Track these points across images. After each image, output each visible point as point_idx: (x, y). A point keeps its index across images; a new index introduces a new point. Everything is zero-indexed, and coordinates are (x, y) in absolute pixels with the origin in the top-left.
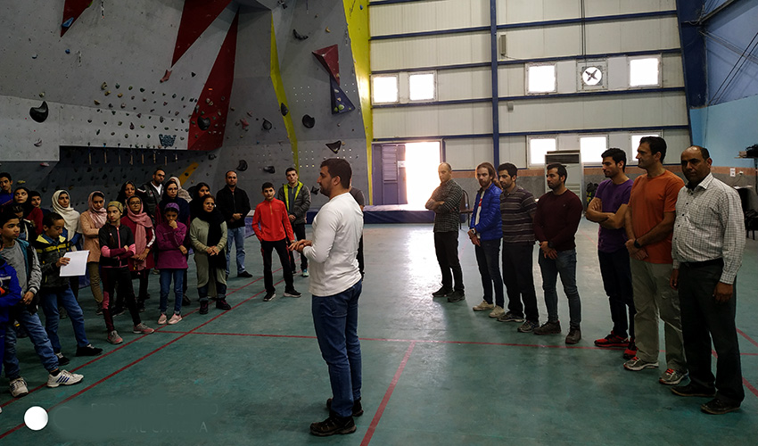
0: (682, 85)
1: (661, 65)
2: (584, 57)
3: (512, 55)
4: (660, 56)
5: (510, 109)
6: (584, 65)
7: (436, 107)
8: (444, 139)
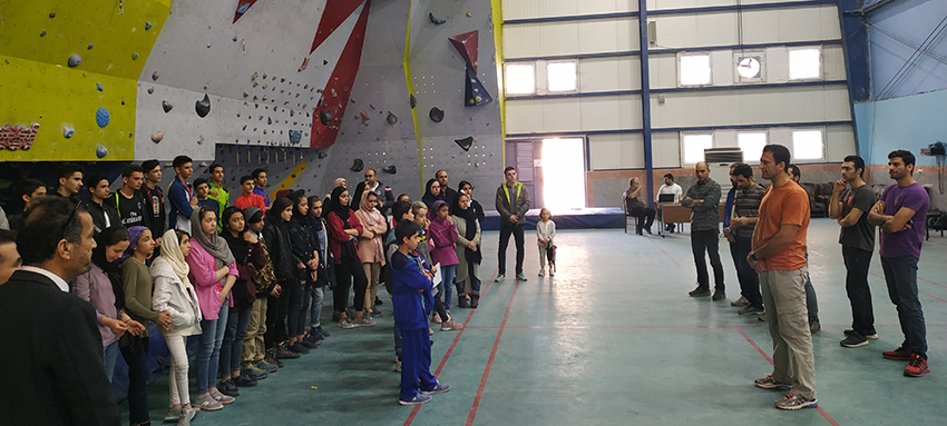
0: (844, 78)
1: (822, 56)
2: (741, 47)
3: (661, 44)
4: (820, 47)
5: (662, 102)
6: (740, 55)
7: (578, 99)
8: (587, 136)
